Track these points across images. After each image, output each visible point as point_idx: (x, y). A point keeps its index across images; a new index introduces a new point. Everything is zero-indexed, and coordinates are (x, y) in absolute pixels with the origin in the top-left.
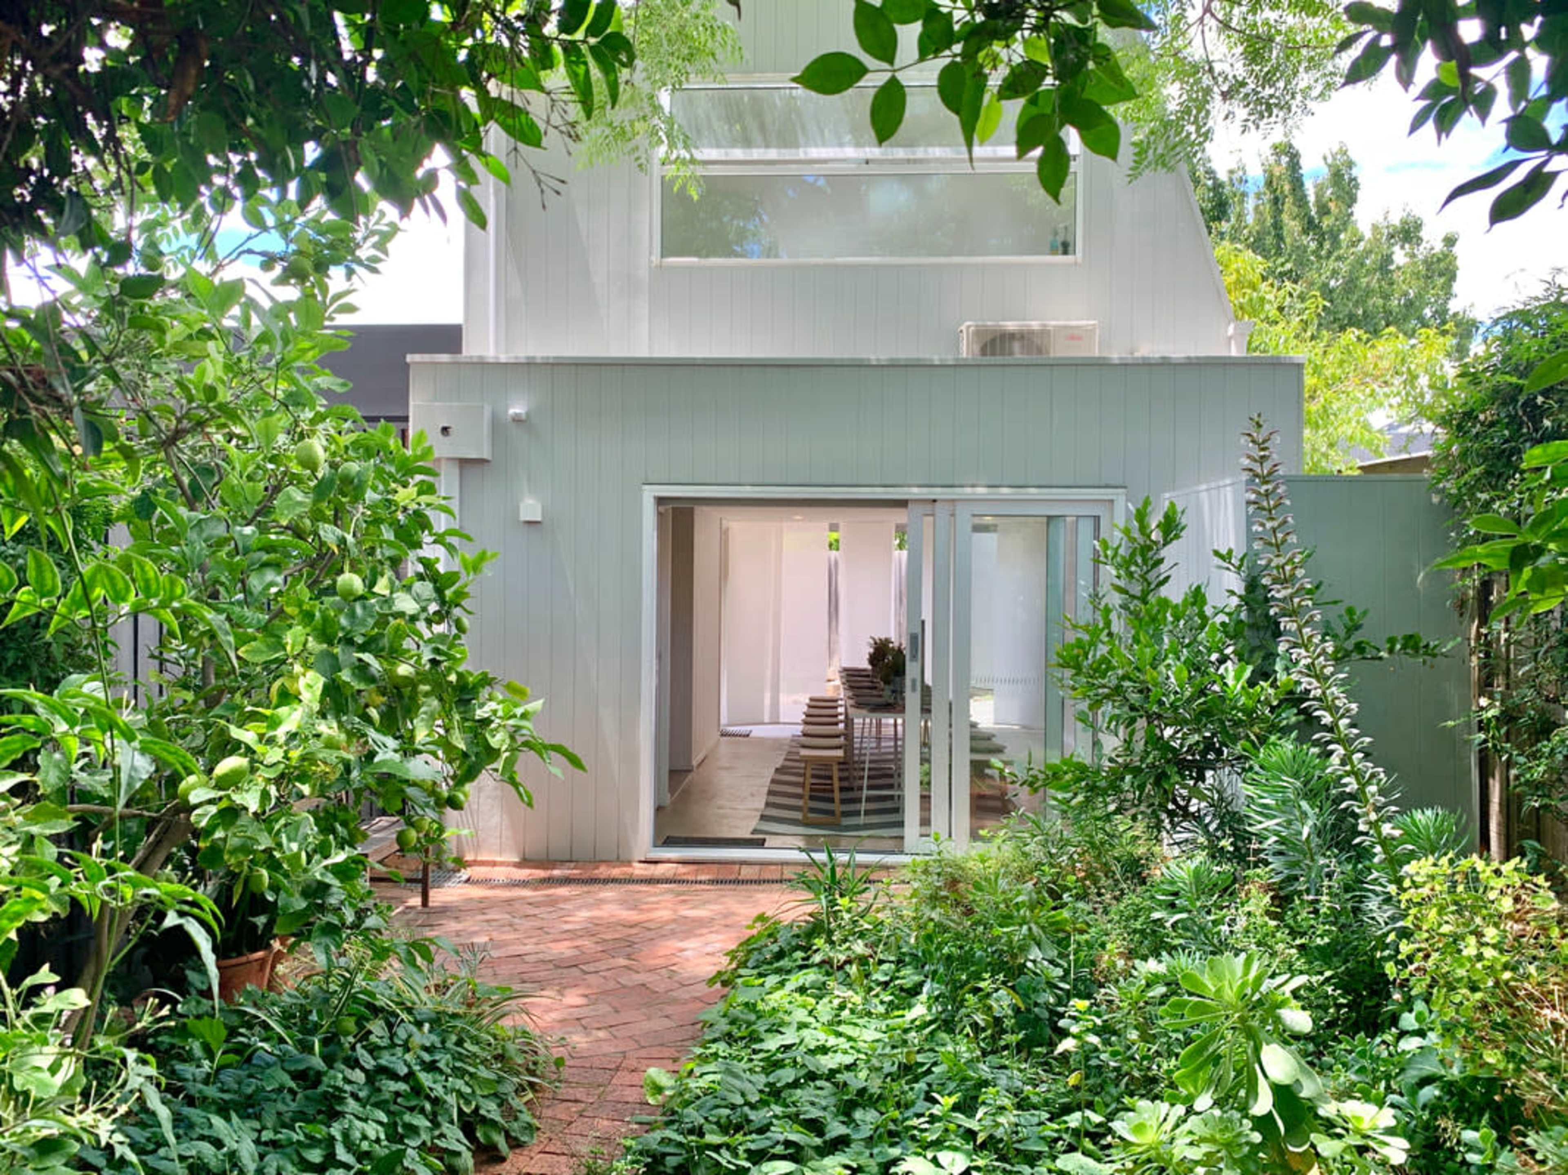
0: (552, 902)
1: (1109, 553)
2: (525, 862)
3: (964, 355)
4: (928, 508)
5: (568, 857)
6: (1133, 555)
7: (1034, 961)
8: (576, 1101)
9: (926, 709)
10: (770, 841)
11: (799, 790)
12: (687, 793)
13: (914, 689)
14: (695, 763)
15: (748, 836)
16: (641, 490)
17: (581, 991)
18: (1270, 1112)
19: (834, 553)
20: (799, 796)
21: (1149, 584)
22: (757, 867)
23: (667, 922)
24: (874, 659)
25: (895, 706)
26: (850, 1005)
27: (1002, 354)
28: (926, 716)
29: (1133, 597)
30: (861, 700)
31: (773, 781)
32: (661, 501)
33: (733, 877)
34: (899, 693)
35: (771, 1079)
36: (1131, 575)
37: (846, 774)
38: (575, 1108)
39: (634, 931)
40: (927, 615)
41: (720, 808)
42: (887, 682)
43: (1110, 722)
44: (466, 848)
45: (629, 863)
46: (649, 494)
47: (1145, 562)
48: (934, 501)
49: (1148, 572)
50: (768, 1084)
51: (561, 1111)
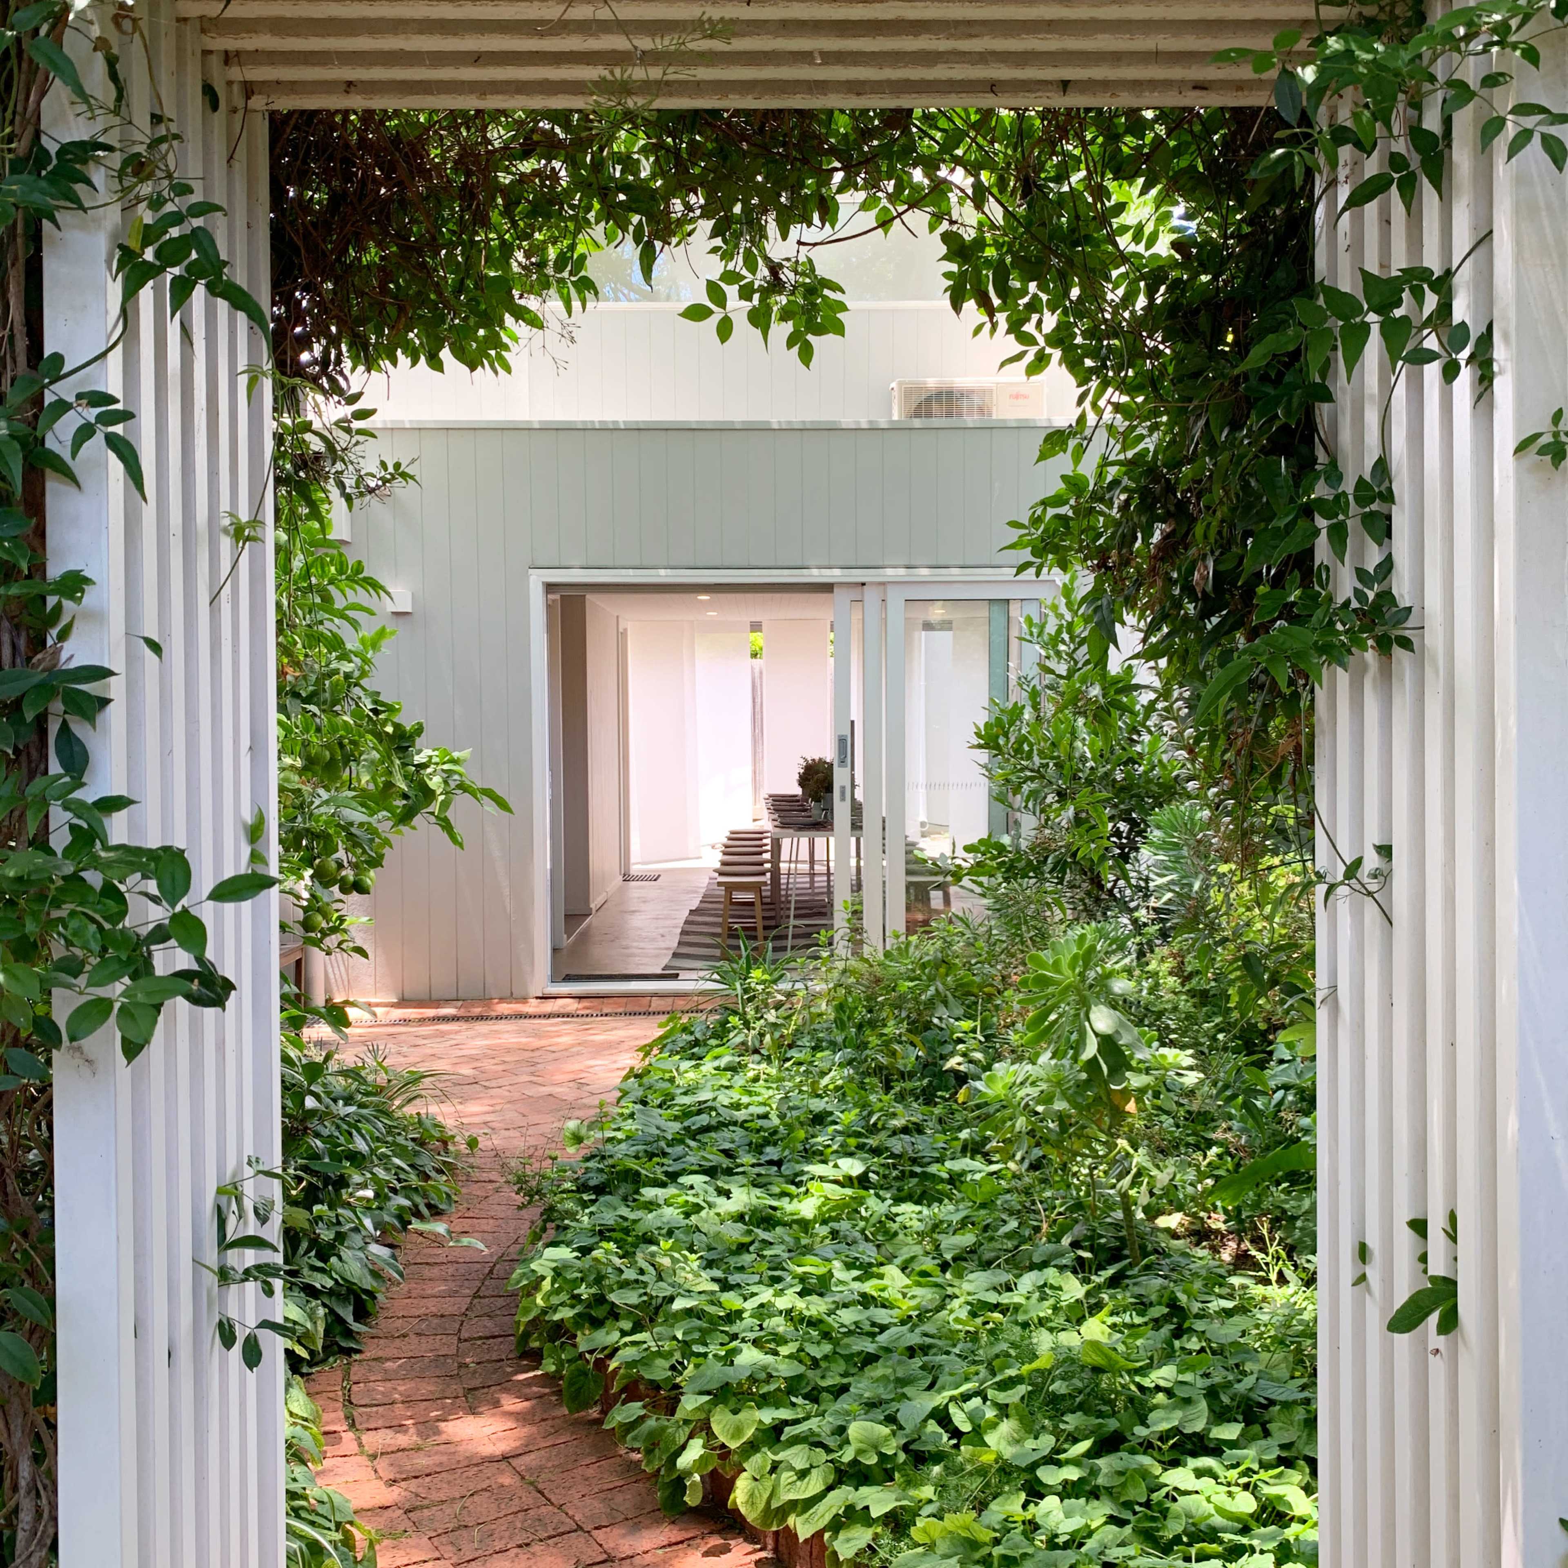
0: (442, 1034)
1: (1035, 631)
2: (403, 1002)
3: (895, 417)
4: (855, 594)
5: (454, 996)
6: (1059, 632)
7: (940, 1019)
8: (491, 1181)
9: (856, 826)
10: (683, 975)
11: (719, 930)
12: (585, 937)
13: (843, 799)
14: (592, 906)
15: (659, 971)
16: (528, 577)
17: (487, 1102)
18: (1095, 1057)
19: (757, 662)
20: (714, 935)
21: (1076, 663)
22: (670, 1000)
23: (573, 1046)
24: (803, 781)
25: (823, 825)
26: (763, 1077)
27: (949, 415)
28: (858, 833)
29: (1060, 676)
30: (788, 820)
31: (687, 922)
32: (550, 587)
33: (643, 1010)
34: (829, 810)
35: (686, 1124)
36: (1058, 654)
37: (772, 914)
38: (490, 1186)
39: (536, 1054)
40: (856, 713)
41: (627, 948)
42: (817, 800)
43: (1027, 801)
44: (335, 989)
45: (524, 1000)
46: (536, 580)
47: (1072, 639)
48: (863, 584)
49: (1075, 650)
50: (685, 1129)
51: (476, 1190)
